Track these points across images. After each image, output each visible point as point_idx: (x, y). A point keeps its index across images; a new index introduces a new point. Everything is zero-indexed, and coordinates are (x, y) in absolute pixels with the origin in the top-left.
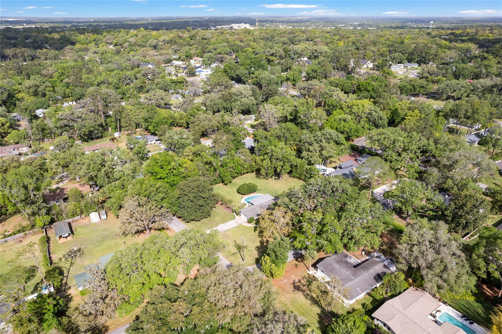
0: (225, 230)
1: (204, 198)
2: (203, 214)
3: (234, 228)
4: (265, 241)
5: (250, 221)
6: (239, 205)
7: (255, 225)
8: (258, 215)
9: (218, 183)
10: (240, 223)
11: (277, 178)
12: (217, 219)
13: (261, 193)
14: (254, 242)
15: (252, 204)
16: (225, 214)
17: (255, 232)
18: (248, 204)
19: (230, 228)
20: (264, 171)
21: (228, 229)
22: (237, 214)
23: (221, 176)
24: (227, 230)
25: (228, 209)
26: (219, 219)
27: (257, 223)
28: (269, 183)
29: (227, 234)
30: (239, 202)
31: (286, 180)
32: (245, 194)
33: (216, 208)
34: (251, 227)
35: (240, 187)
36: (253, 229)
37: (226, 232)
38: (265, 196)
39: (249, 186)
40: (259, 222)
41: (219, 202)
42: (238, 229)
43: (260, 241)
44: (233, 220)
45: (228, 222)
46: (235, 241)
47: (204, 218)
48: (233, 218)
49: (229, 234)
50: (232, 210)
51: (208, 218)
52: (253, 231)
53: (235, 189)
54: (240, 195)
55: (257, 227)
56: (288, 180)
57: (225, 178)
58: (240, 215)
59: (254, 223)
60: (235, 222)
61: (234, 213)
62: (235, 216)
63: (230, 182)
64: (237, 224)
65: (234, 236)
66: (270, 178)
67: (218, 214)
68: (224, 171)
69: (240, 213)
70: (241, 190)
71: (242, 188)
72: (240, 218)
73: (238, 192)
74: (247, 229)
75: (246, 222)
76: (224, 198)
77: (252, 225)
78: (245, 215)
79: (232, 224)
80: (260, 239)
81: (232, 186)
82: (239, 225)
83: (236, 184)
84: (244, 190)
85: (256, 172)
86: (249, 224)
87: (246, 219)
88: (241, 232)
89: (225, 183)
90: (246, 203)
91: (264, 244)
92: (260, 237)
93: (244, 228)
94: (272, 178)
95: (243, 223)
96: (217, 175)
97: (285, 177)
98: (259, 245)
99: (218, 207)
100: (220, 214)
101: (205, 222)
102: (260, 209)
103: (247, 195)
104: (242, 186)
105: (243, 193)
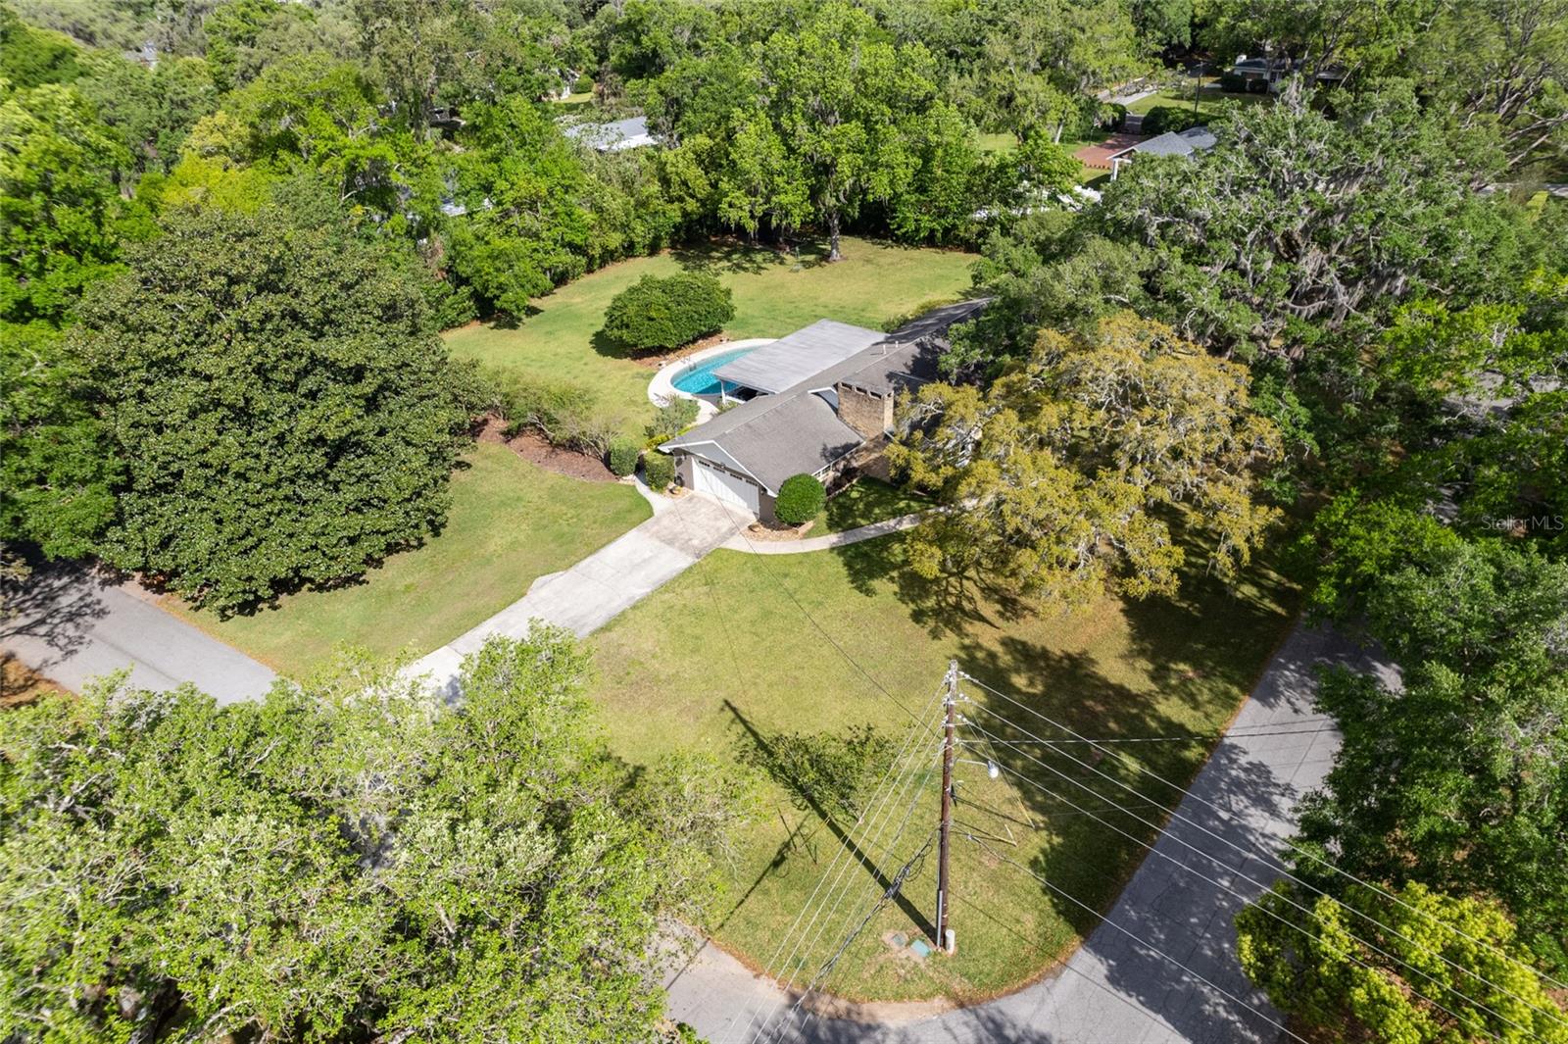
0: (597, 620)
1: (358, 374)
3: (667, 586)
4: (1005, 659)
5: (778, 514)
6: (646, 419)
7: (833, 538)
8: (835, 454)
9: (450, 325)
10: (703, 538)
11: (811, 258)
12: (496, 542)
13: (761, 334)
14: (912, 682)
15: (747, 394)
16: (555, 495)
17: (869, 592)
18: (706, 409)
19: (639, 592)
21: (619, 604)
22: (656, 480)
23: (464, 269)
24: (618, 620)
25: (565, 456)
26: (522, 538)
27: (843, 517)
28: (782, 286)
29: (625, 650)
30: (634, 403)
31: (869, 261)
32: (660, 351)
33: (469, 466)
34: (807, 554)
35: (619, 304)
36: (837, 567)
37: (613, 635)
38: (812, 332)
39: (679, 290)
40: (852, 510)
41: (485, 422)
42: (706, 589)
43: (961, 661)
44: (634, 525)
45: (603, 546)
46: (727, 703)
47: (391, 549)
48: (636, 516)
49: (647, 646)
50: (607, 461)
51: (421, 544)
52: (846, 586)
53: (580, 342)
54: (627, 361)
55: (855, 545)
56: (882, 261)
57: (498, 270)
58: (682, 485)
59: (823, 515)
60: (657, 543)
61: (632, 477)
62: (641, 497)
63: (533, 311)
64: (682, 549)
65: (697, 658)
66: (772, 261)
67: (503, 503)
68: (478, 238)
69: (679, 463)
70: (627, 326)
71: (631, 310)
72: (691, 499)
73: (605, 344)
74: (786, 575)
75: (751, 528)
76: (527, 379)
77: (807, 535)
78: (728, 473)
79: (644, 561)
80: (950, 641)
81: (548, 329)
82: (698, 556)
83: (578, 317)
84: (651, 319)
85: (673, 248)
86: (785, 533)
87: (745, 505)
88: (750, 611)
89: (505, 305)
90: (687, 396)
91: (1012, 686)
92: (931, 623)
93: (756, 570)
94: (781, 263)
95: (732, 532)
96: (434, 266)
97: (851, 248)
98: (970, 699)
99: (487, 457)
100: (519, 499)
101: (408, 580)
102: (836, 410)
103: (672, 356)
104: (635, 296)
105: (648, 343)
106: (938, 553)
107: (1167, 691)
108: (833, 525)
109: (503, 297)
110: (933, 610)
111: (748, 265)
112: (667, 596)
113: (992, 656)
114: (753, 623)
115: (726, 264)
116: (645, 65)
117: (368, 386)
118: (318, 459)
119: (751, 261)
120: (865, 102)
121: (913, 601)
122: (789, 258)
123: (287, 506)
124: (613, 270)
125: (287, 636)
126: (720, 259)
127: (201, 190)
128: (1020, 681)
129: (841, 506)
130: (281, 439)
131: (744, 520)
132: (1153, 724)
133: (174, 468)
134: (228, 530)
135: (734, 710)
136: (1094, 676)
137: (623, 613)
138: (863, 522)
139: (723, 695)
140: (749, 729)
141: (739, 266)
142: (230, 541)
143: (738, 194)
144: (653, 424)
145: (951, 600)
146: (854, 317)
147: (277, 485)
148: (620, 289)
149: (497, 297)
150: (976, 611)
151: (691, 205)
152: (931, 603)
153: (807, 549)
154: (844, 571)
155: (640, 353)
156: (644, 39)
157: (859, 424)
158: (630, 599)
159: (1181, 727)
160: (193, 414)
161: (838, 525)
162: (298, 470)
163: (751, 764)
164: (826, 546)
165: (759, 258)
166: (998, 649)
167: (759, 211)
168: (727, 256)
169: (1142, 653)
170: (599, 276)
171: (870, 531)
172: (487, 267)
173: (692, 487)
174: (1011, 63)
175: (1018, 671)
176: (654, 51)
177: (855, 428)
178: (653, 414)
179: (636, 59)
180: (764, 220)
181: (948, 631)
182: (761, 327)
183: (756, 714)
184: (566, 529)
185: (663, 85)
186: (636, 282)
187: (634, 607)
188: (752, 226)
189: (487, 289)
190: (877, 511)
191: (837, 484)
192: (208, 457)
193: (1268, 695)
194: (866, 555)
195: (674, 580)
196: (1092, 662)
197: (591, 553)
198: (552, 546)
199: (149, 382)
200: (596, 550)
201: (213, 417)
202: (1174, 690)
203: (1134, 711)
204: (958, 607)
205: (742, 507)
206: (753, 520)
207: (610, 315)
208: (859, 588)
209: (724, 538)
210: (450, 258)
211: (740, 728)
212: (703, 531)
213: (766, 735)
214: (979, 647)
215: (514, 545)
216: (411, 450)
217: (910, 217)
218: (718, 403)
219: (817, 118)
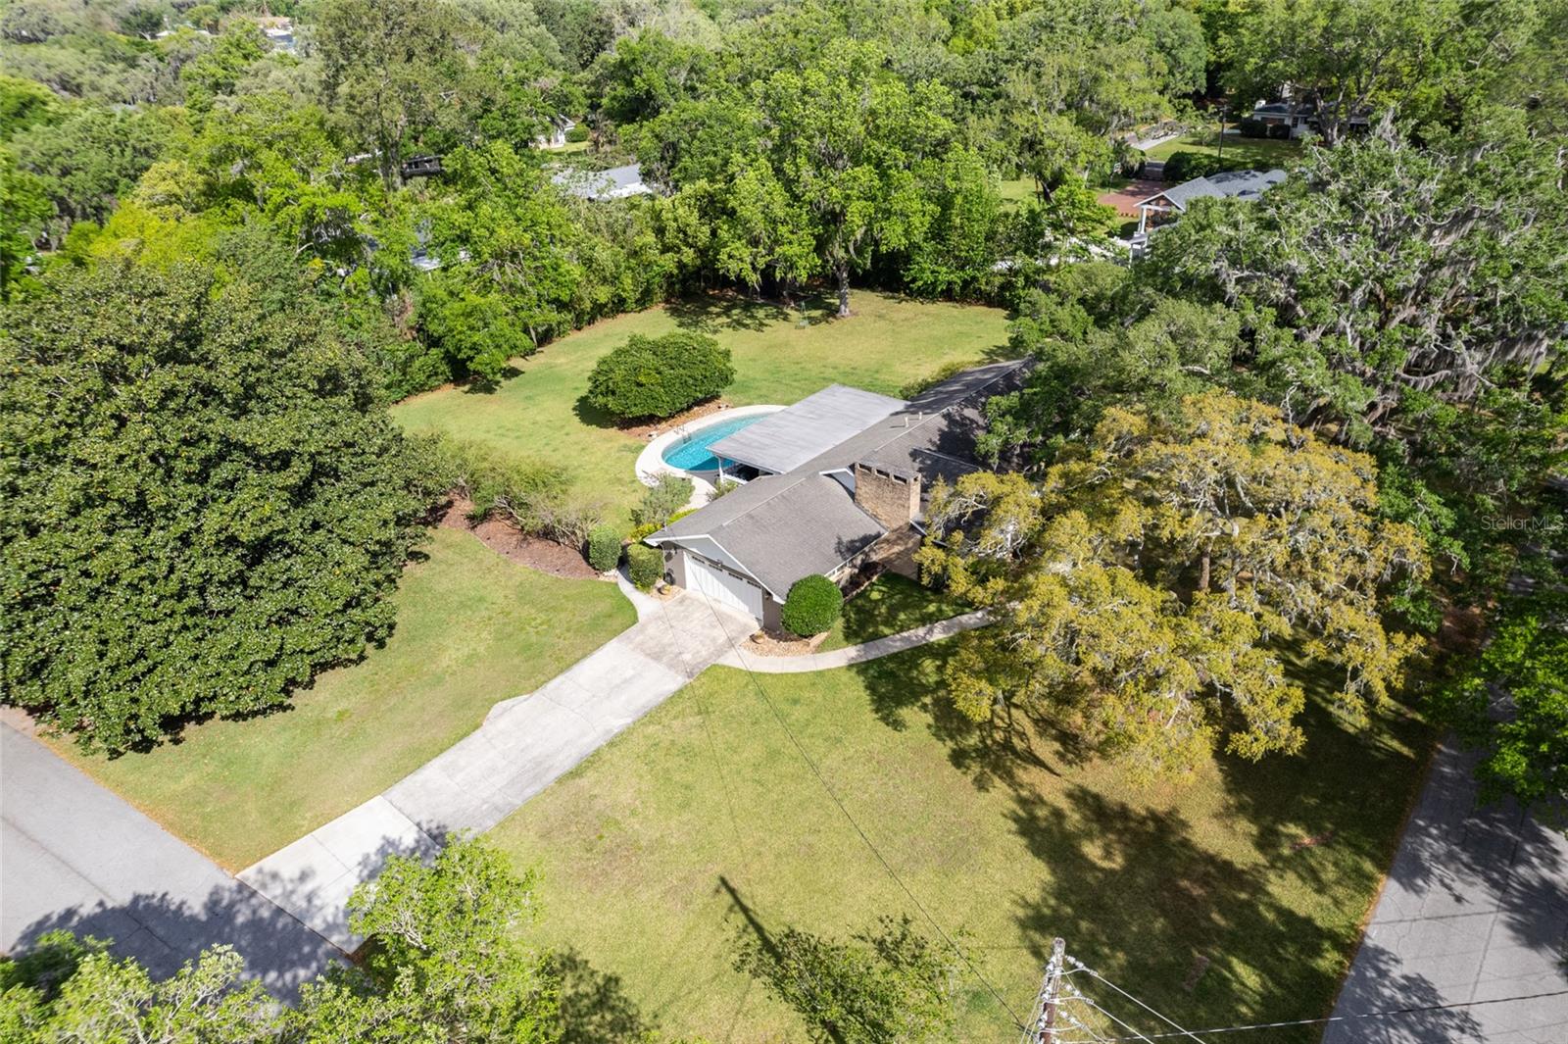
0: (565, 762)
2: (297, 635)
3: (653, 715)
4: (1074, 818)
5: (787, 622)
6: (633, 501)
7: (851, 652)
8: (851, 549)
9: (419, 389)
10: (695, 651)
11: (817, 313)
12: (451, 655)
13: (765, 399)
14: (954, 855)
15: (749, 472)
16: (523, 596)
17: (897, 725)
18: (702, 487)
19: (618, 723)
20: (746, 253)
21: (592, 739)
22: (642, 577)
23: (436, 329)
24: (591, 761)
25: (538, 546)
26: (481, 649)
27: (862, 625)
28: (787, 344)
29: (598, 805)
30: (619, 480)
31: (881, 317)
32: (650, 420)
33: (427, 557)
34: (820, 674)
35: (605, 368)
36: (856, 691)
37: (584, 782)
38: (823, 399)
39: (671, 351)
40: (873, 616)
41: (450, 504)
42: (698, 719)
43: (1017, 819)
44: (615, 633)
45: (577, 661)
46: (724, 881)
47: (324, 666)
48: (616, 623)
49: (625, 797)
50: (585, 552)
51: (362, 658)
52: (869, 716)
53: (561, 408)
54: (613, 431)
55: (878, 661)
56: (895, 316)
57: (471, 328)
58: (672, 582)
59: (839, 623)
60: (642, 658)
61: (614, 572)
62: (624, 597)
63: (513, 373)
64: (671, 666)
65: (686, 816)
66: (775, 317)
67: (462, 605)
68: (452, 294)
69: (669, 557)
70: (613, 393)
71: (618, 375)
72: (682, 601)
73: (590, 412)
74: (795, 702)
75: (753, 638)
76: (495, 456)
77: (820, 649)
78: (725, 572)
79: (626, 681)
80: (1000, 793)
81: (527, 393)
82: (690, 675)
83: (561, 379)
84: (640, 385)
85: (667, 301)
86: (793, 645)
87: (746, 609)
88: (753, 751)
89: (480, 368)
90: (681, 473)
91: (1083, 857)
92: (976, 768)
93: (762, 694)
94: (785, 319)
95: (731, 643)
96: (403, 326)
97: (862, 303)
98: (1033, 877)
99: (448, 546)
100: (481, 599)
101: (343, 705)
102: (852, 495)
103: (664, 425)
104: (622, 359)
105: (637, 411)
106: (988, 689)
107: (1278, 863)
108: (851, 635)
109: (478, 359)
110: (976, 750)
111: (748, 322)
112: (651, 729)
113: (1058, 814)
114: (756, 767)
115: (724, 319)
116: (639, 108)
117: (294, 475)
118: (232, 563)
119: (752, 317)
120: (876, 145)
121: (952, 738)
122: (794, 314)
123: (189, 622)
124: (603, 326)
125: (188, 780)
126: (718, 315)
127: (134, 241)
128: (1092, 850)
129: (859, 610)
130: (185, 540)
131: (745, 628)
132: (1270, 916)
133: (49, 576)
134: (115, 652)
135: (732, 891)
136: (1185, 843)
137: (597, 753)
138: (887, 631)
139: (718, 869)
140: (751, 921)
141: (739, 323)
142: (113, 669)
143: (738, 244)
144: (640, 506)
145: (999, 736)
146: (867, 380)
147: (180, 596)
148: (605, 351)
149: (471, 359)
150: (1031, 752)
151: (688, 256)
152: (973, 740)
153: (821, 667)
154: (865, 696)
155: (627, 423)
156: (637, 79)
157: (880, 511)
158: (608, 732)
159: (1308, 921)
160: (75, 511)
161: (856, 634)
162: (207, 578)
163: (755, 974)
164: (844, 663)
165: (761, 313)
166: (1064, 804)
167: (761, 263)
168: (727, 312)
169: (1241, 808)
170: (588, 333)
171: (895, 642)
172: (460, 325)
173: (685, 588)
174: (1035, 103)
175: (1089, 836)
176: (648, 92)
177: (875, 517)
178: (640, 495)
179: (630, 100)
180: (767, 273)
181: (997, 781)
182: (764, 391)
183: (759, 898)
184: (534, 639)
185: (657, 130)
186: (624, 343)
187: (611, 744)
188: (754, 279)
189: (459, 350)
190: (902, 616)
191: (854, 582)
192: (93, 566)
193: (1412, 873)
194: (892, 674)
195: (660, 707)
196: (1184, 824)
197: (562, 671)
198: (516, 661)
199: (23, 472)
200: (569, 667)
201: (99, 514)
202: (1288, 863)
203: (1243, 896)
204: (1007, 746)
205: (743, 612)
206: (756, 629)
207: (594, 380)
208: (885, 719)
209: (720, 652)
210: (421, 316)
211: (739, 919)
212: (697, 642)
213: (774, 930)
214: (1040, 800)
215: (471, 659)
216: (347, 549)
217: (926, 268)
218: (715, 482)
219: (824, 162)
